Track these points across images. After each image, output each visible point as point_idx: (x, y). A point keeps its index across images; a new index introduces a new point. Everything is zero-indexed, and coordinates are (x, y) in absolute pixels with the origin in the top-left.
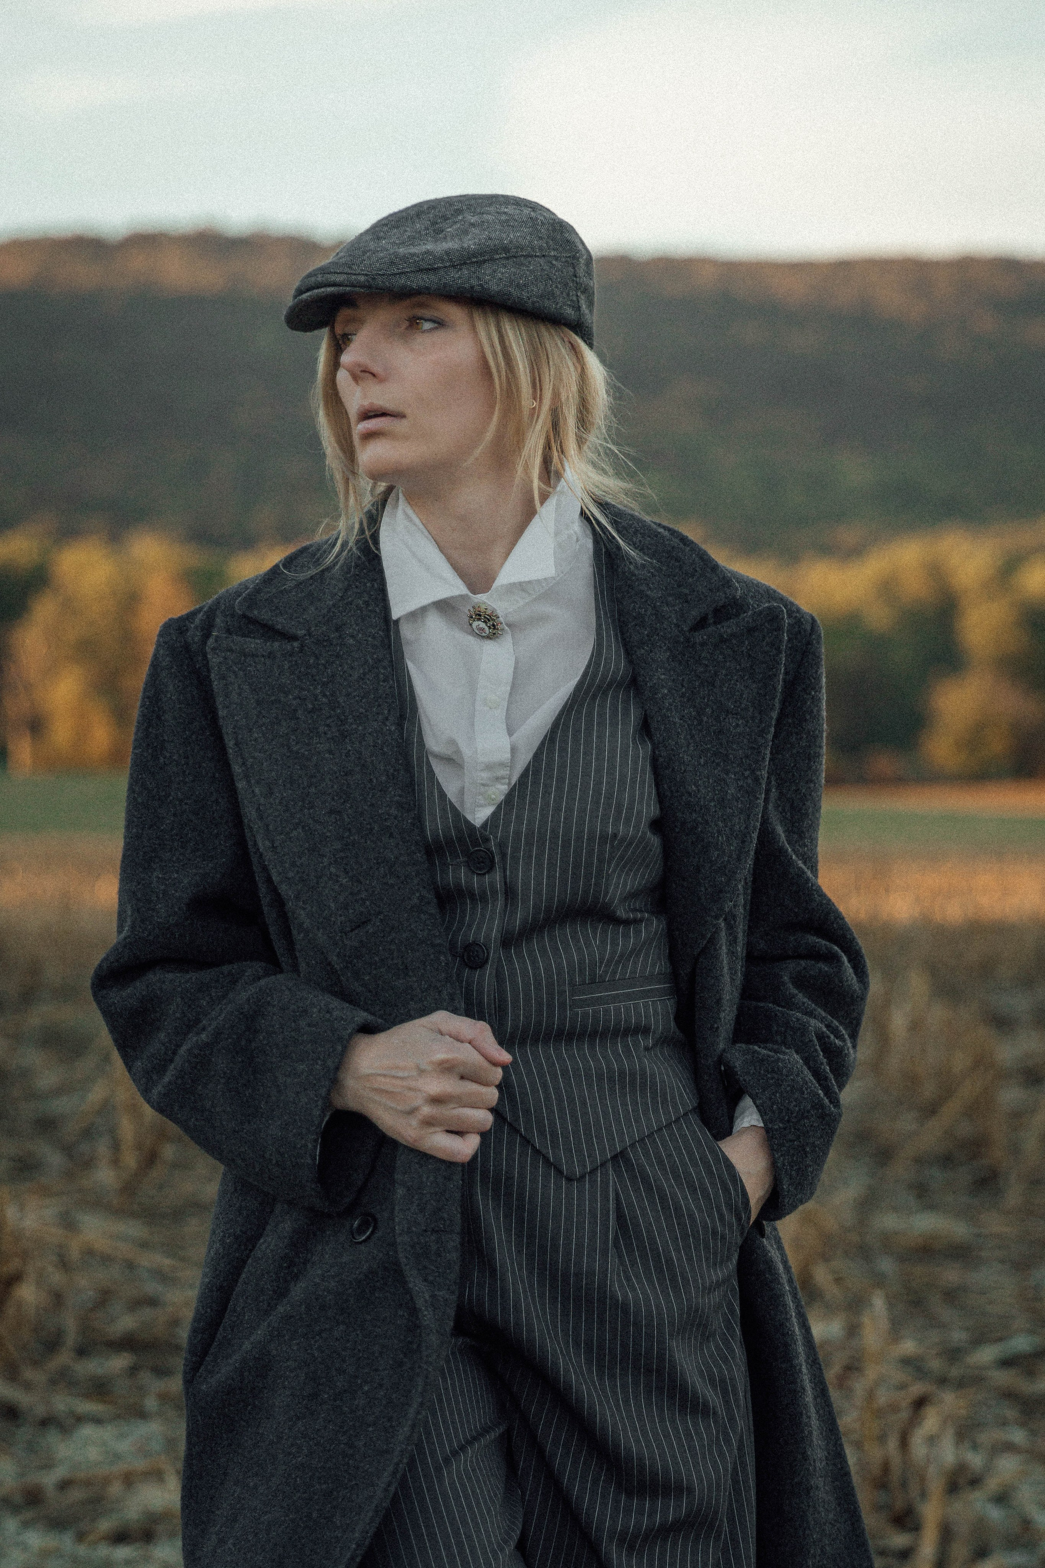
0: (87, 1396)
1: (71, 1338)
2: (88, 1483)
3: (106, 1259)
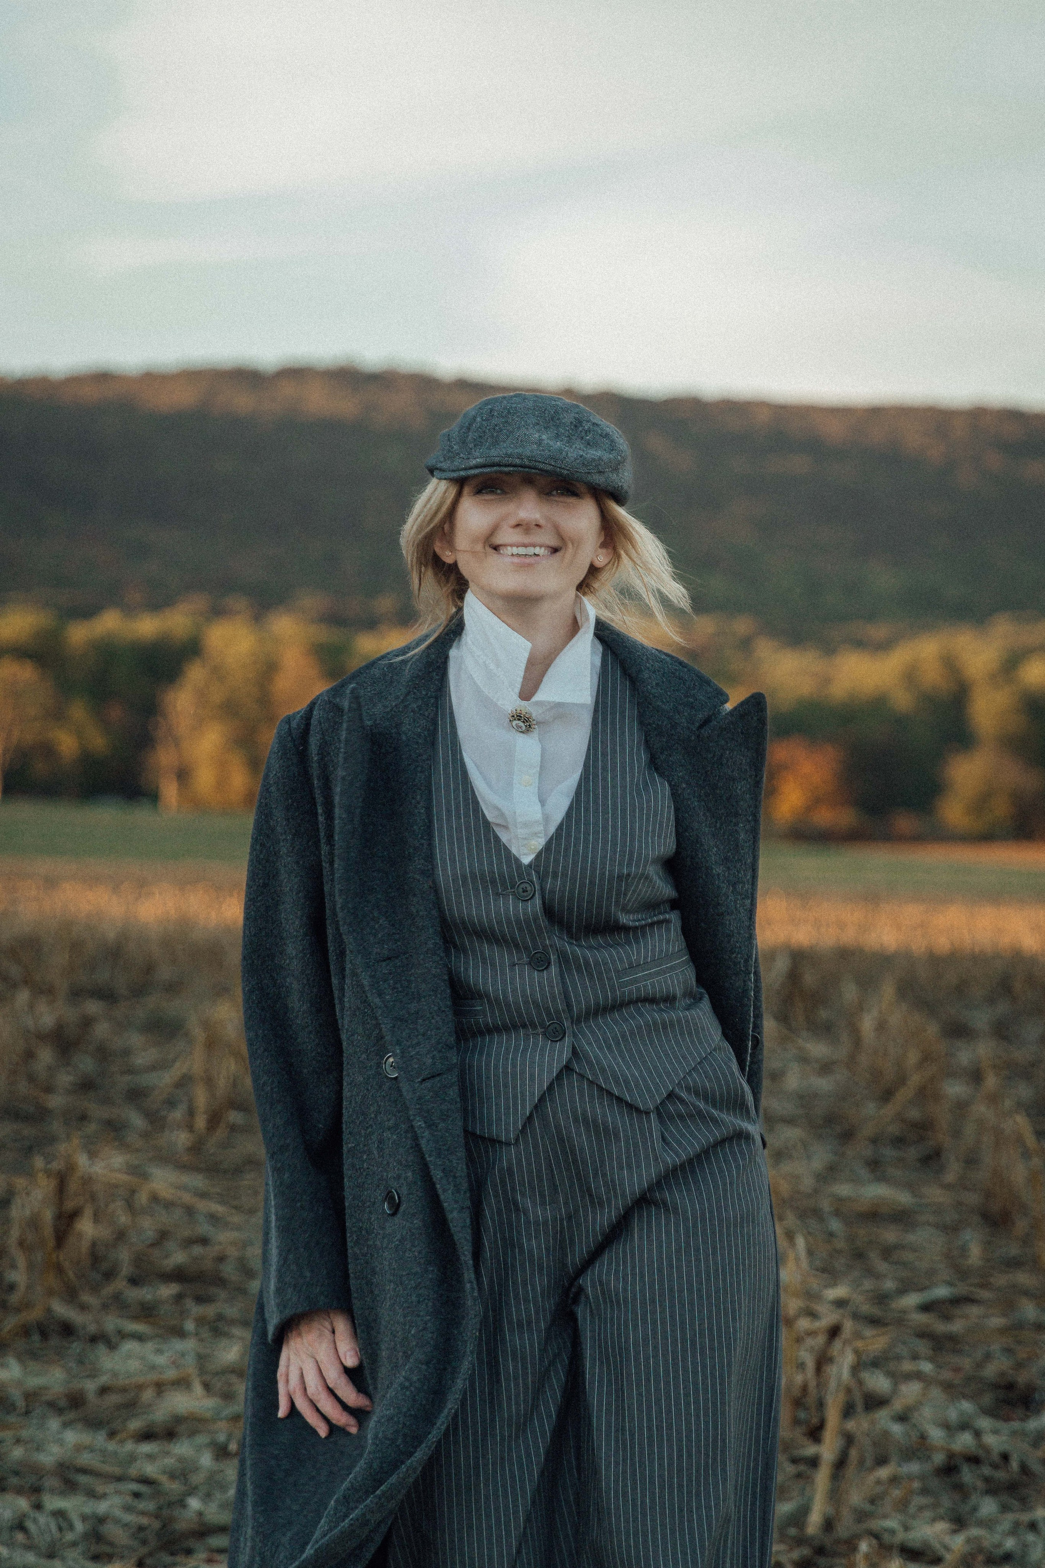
0: (135, 1318)
1: (126, 1269)
2: (124, 1390)
3: (169, 1205)
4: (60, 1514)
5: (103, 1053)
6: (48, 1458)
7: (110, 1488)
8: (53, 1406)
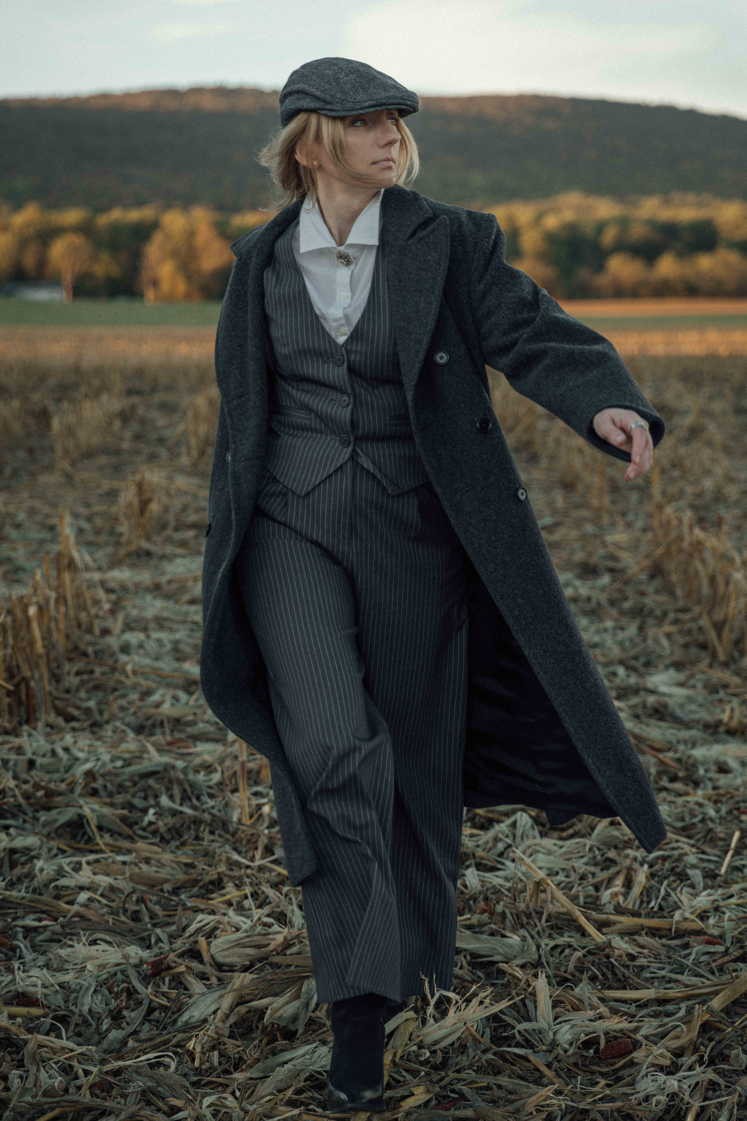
0: (179, 547)
1: (172, 524)
2: (179, 581)
3: (185, 493)
4: (159, 641)
5: (143, 421)
6: (149, 613)
7: (180, 626)
8: (148, 590)
